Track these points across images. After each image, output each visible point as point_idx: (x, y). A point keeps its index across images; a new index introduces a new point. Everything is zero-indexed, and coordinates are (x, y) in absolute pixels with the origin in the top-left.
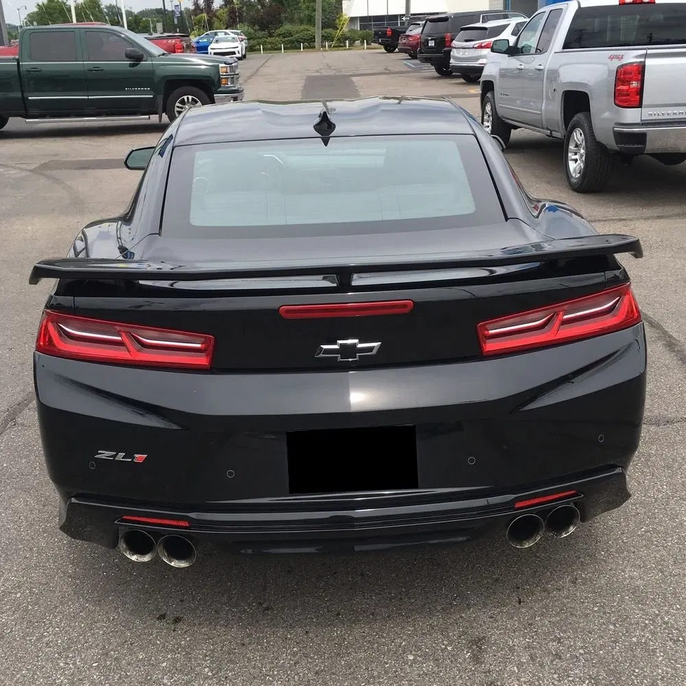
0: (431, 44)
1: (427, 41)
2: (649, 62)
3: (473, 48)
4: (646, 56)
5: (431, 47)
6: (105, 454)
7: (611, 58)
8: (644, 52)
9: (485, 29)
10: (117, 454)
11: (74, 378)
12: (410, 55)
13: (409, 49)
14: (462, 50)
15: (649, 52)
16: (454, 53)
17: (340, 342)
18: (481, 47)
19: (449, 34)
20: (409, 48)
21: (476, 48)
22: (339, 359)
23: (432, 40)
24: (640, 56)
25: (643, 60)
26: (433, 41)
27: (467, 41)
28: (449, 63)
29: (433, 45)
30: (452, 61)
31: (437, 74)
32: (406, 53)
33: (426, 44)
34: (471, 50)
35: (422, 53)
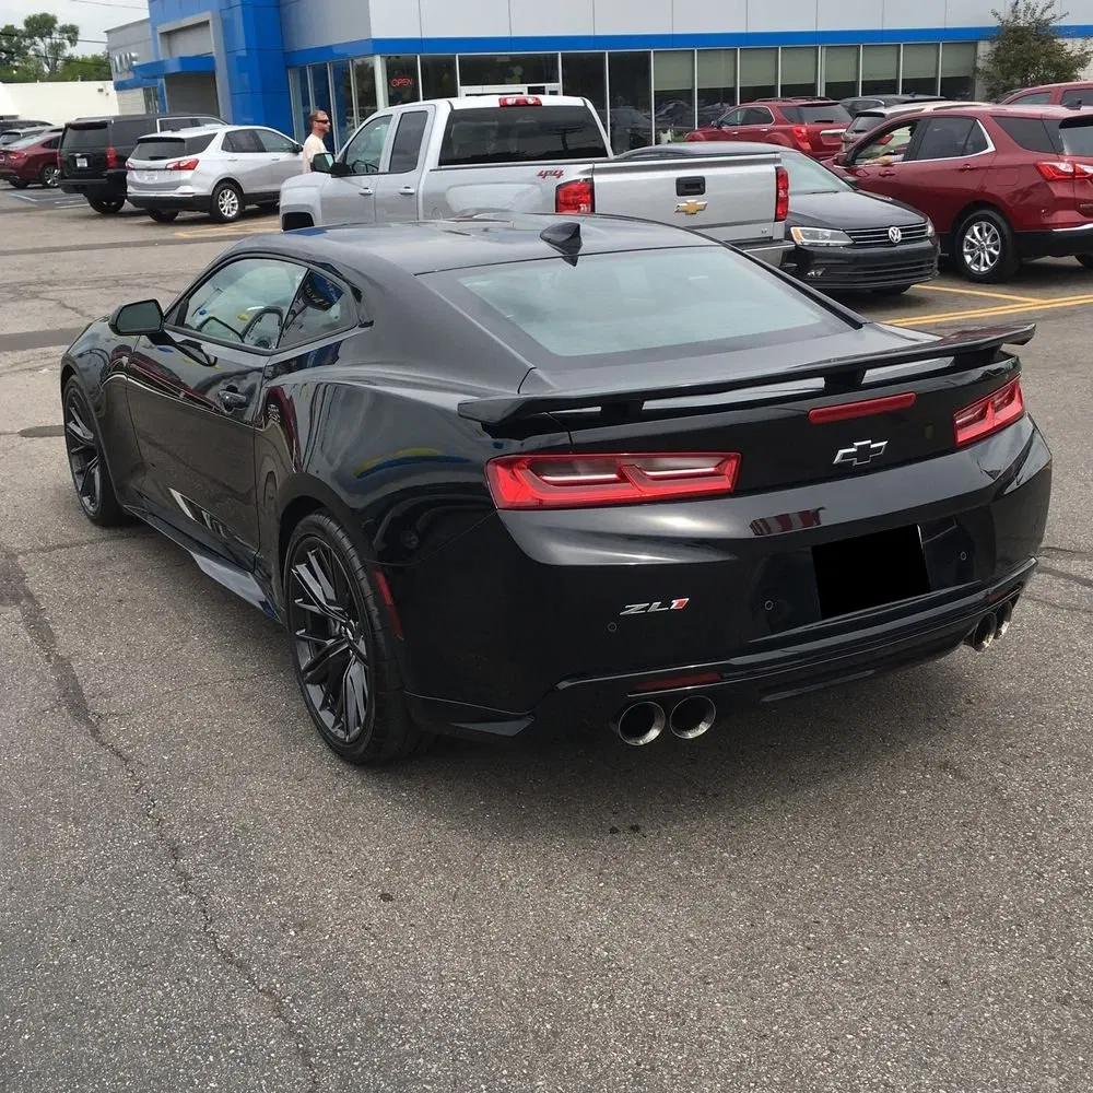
0: (82, 163)
1: (74, 159)
2: (598, 179)
3: (166, 169)
4: (593, 171)
5: (82, 169)
6: (635, 609)
7: (543, 175)
8: (590, 166)
9: (180, 140)
10: (651, 605)
11: (592, 529)
12: (11, 183)
13: (12, 174)
14: (146, 172)
15: (597, 166)
16: (132, 177)
17: (856, 444)
18: (178, 168)
19: (111, 149)
20: (14, 171)
21: (171, 169)
22: (855, 463)
23: (81, 157)
24: (587, 172)
25: (589, 176)
26: (85, 160)
27: (153, 159)
28: (126, 193)
29: (86, 165)
30: (130, 189)
31: (91, 211)
32: (5, 179)
33: (71, 164)
34: (162, 172)
35: (66, 178)
